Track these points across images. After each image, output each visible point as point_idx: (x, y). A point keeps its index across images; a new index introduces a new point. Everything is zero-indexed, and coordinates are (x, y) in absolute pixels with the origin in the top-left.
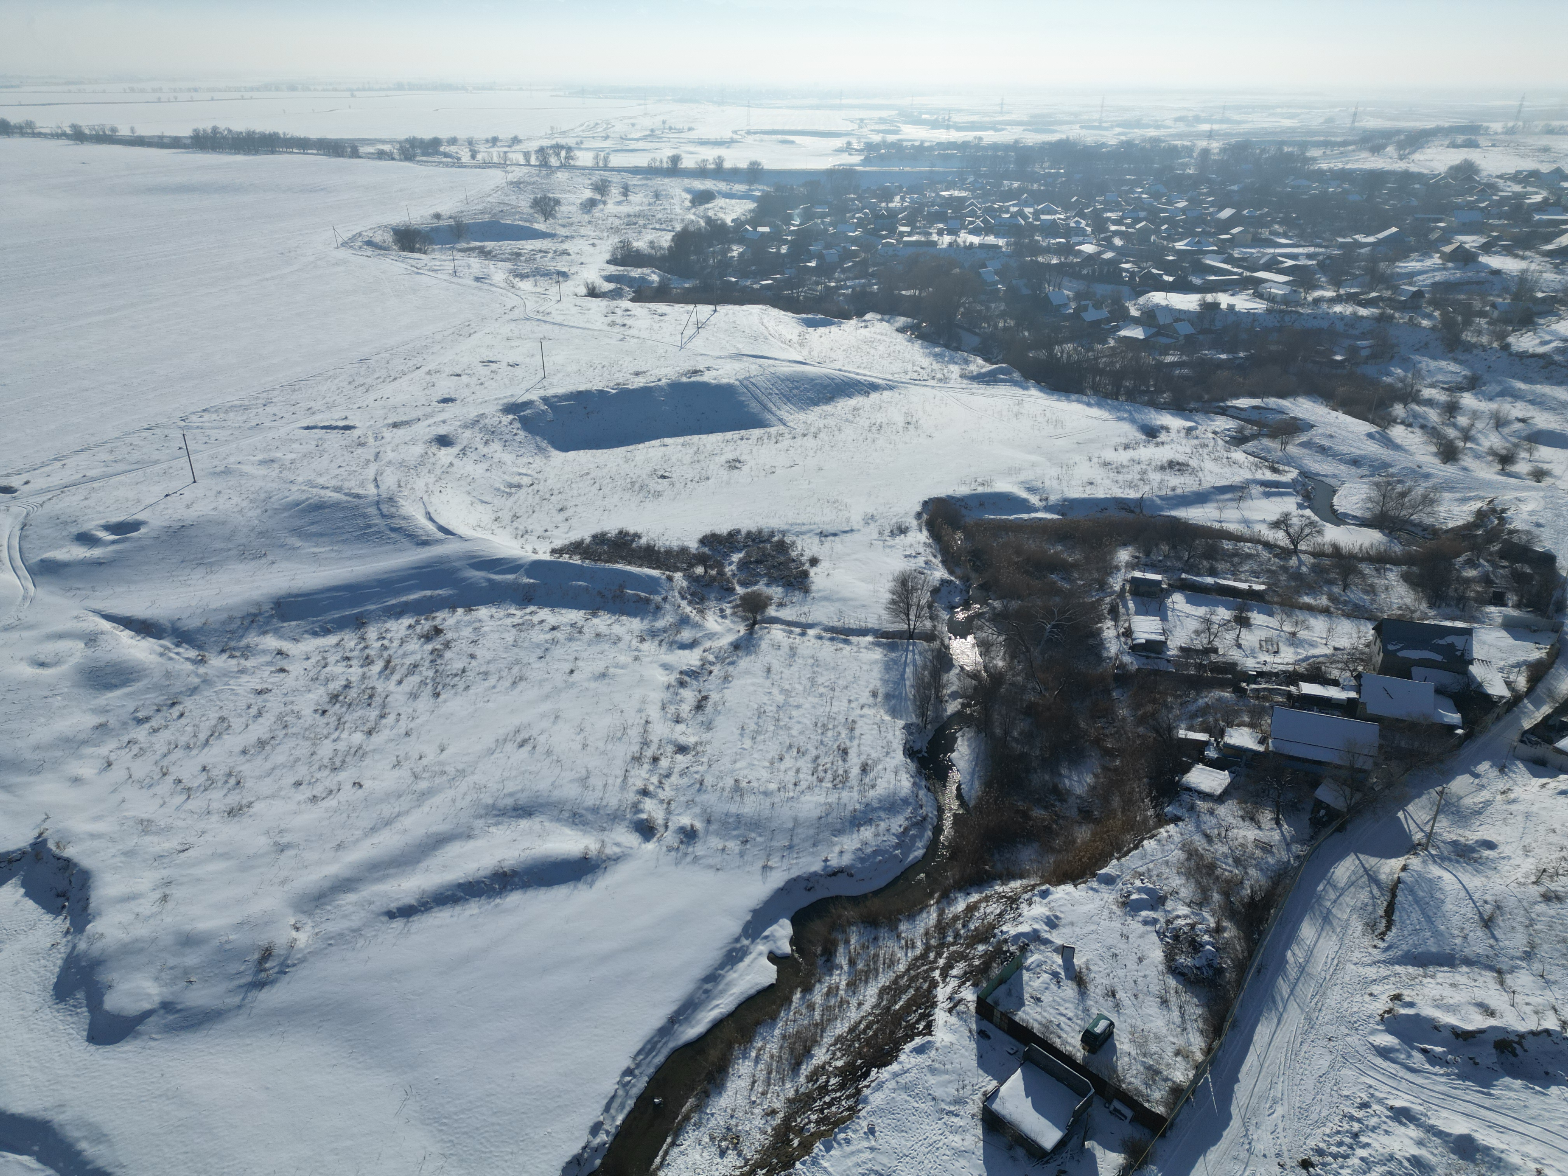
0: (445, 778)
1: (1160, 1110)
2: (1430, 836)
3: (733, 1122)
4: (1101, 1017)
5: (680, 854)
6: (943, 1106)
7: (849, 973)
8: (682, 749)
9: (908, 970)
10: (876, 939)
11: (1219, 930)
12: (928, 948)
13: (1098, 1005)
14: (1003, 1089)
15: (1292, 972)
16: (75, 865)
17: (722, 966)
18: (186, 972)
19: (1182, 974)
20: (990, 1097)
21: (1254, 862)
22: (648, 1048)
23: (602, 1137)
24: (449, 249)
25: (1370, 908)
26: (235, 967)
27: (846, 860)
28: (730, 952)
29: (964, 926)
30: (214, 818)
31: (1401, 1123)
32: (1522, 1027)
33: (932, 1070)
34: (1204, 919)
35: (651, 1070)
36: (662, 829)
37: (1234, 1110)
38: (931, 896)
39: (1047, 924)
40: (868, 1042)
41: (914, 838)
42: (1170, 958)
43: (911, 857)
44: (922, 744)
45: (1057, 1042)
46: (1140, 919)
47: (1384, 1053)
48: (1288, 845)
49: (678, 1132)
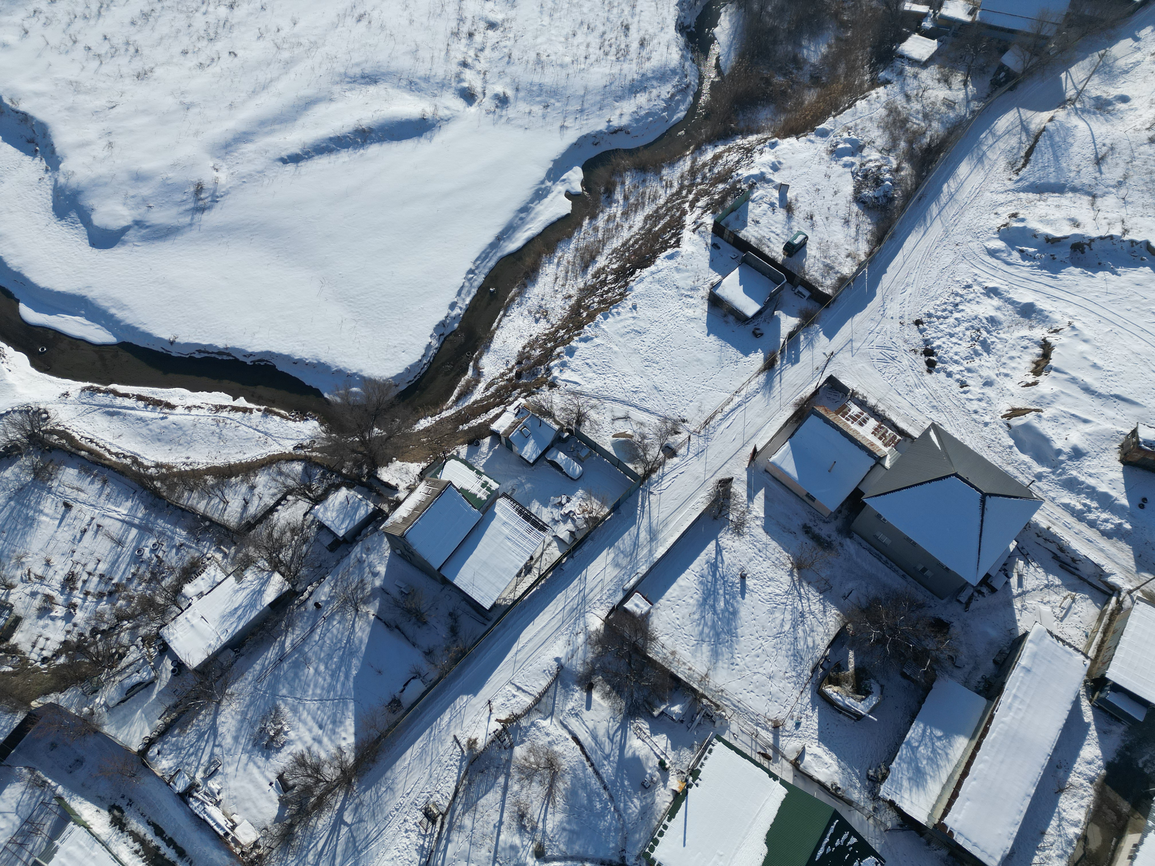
0: (301, 49)
1: (829, 291)
2: (1079, 93)
3: (543, 302)
4: (800, 233)
5: (496, 116)
6: (683, 292)
7: (624, 206)
8: (492, 25)
9: (666, 203)
10: (644, 181)
11: (898, 169)
12: (682, 187)
13: (799, 224)
14: (724, 281)
15: (944, 198)
16: (32, 118)
17: (532, 201)
18: (145, 200)
19: (864, 202)
20: (715, 286)
21: (938, 116)
22: (484, 256)
23: (457, 311)
25: (1015, 151)
26: (179, 197)
27: (625, 121)
28: (537, 191)
29: (710, 171)
30: (128, 81)
31: (989, 297)
32: (1094, 234)
33: (678, 270)
34: (889, 162)
35: (486, 271)
36: (481, 96)
37: (879, 291)
38: (687, 149)
39: (772, 168)
40: (635, 252)
41: (678, 103)
42: (857, 191)
43: (675, 118)
44: (691, 20)
45: (766, 251)
46: (841, 163)
47: (993, 253)
48: (968, 102)
49: (507, 308)
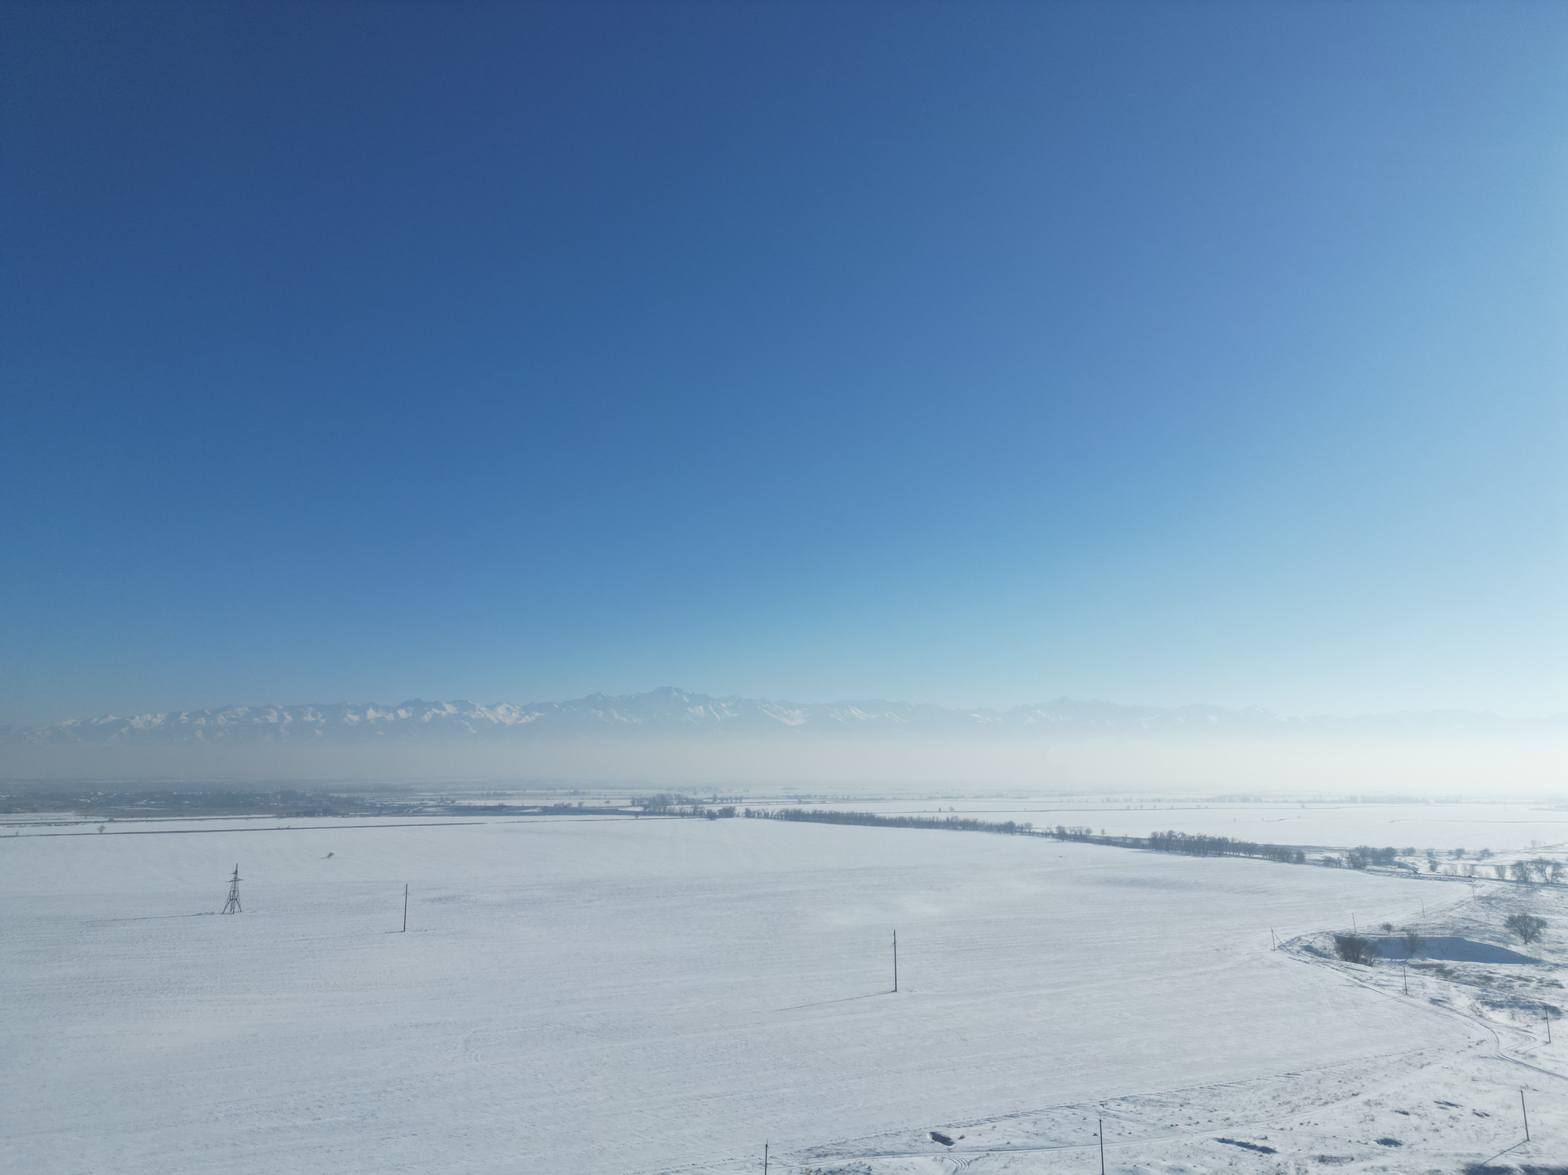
24: (1400, 964)
